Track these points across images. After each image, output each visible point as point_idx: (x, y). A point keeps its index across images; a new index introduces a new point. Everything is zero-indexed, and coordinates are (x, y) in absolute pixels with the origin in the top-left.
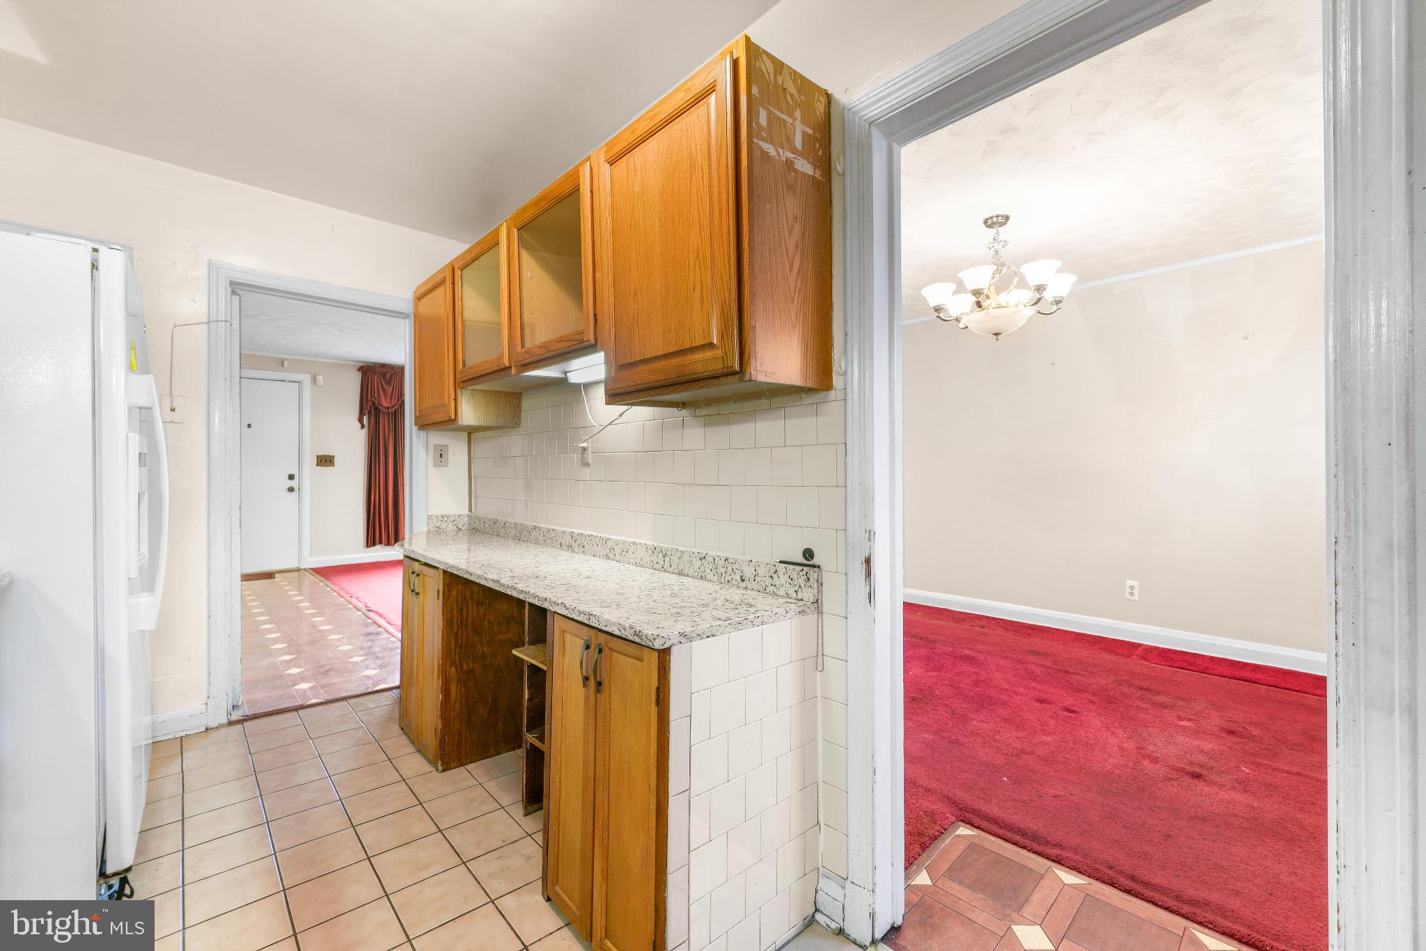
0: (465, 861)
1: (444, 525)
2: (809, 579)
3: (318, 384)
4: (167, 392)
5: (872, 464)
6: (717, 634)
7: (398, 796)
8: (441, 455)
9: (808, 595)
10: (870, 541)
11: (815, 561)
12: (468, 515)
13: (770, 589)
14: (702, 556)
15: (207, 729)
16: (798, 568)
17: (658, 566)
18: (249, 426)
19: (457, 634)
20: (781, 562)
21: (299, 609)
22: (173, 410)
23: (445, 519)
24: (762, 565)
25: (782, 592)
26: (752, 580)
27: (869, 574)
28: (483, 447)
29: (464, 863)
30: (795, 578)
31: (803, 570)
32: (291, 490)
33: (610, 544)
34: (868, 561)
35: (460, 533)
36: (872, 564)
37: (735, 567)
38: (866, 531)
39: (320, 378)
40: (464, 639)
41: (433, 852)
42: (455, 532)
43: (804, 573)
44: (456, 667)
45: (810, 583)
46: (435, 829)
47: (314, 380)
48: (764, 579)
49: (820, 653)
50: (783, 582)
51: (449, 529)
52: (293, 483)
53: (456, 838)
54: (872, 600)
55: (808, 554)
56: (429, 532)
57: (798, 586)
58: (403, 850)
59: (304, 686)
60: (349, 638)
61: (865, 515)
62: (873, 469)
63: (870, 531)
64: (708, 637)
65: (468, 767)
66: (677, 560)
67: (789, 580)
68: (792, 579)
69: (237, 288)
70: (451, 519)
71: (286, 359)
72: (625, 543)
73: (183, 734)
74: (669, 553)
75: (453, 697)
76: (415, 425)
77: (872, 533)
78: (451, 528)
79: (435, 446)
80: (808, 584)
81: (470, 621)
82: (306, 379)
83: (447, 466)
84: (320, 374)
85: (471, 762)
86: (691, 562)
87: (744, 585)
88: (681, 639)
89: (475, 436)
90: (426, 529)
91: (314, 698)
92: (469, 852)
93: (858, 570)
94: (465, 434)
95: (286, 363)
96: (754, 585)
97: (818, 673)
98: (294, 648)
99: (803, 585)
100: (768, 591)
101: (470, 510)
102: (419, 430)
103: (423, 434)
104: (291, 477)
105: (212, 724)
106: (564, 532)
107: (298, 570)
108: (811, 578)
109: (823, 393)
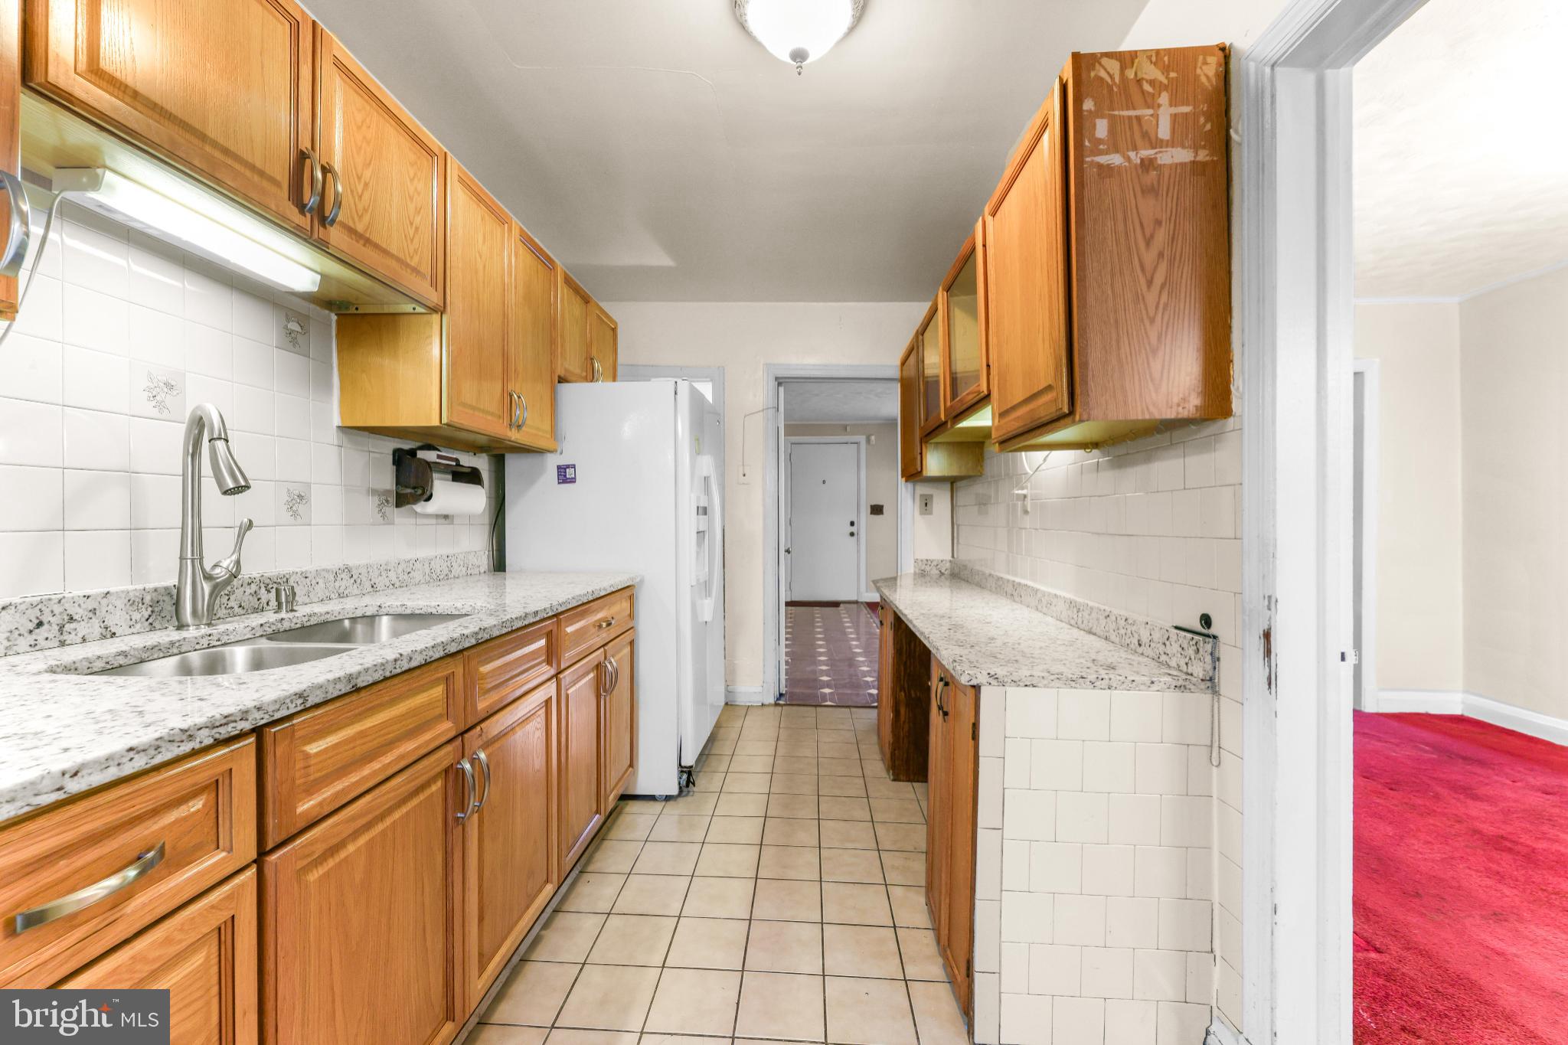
0: (880, 849)
1: (928, 568)
2: (1198, 649)
3: (871, 443)
4: (741, 463)
5: (1274, 511)
6: (1039, 685)
7: (856, 787)
8: (926, 504)
9: (1198, 670)
10: (1269, 609)
11: (1213, 631)
12: (950, 561)
13: (1163, 658)
14: (1107, 614)
15: (763, 705)
16: (1189, 635)
17: (1073, 622)
18: (824, 482)
19: (906, 662)
20: (1177, 628)
21: (845, 633)
22: (744, 475)
23: (929, 563)
24: (1157, 629)
25: (1173, 663)
26: (1147, 645)
27: (1268, 652)
28: (966, 496)
29: (879, 850)
30: (1186, 648)
31: (1193, 638)
32: (852, 534)
33: (1039, 595)
34: (1267, 635)
35: (943, 577)
36: (1272, 639)
37: (1134, 628)
38: (1264, 597)
39: (873, 438)
40: (912, 668)
41: (862, 833)
42: (938, 576)
43: (1194, 642)
44: (905, 691)
45: (1199, 656)
46: (869, 818)
47: (868, 441)
48: (1158, 645)
49: (1216, 745)
50: (1175, 651)
51: (932, 572)
52: (854, 529)
53: (881, 831)
54: (1273, 686)
55: (1206, 620)
56: (915, 574)
57: (1188, 658)
58: (842, 824)
59: (827, 691)
60: (870, 661)
61: (1264, 577)
62: (1274, 517)
63: (1270, 597)
64: (1026, 686)
65: (915, 784)
66: (1087, 617)
67: (1180, 649)
68: (1183, 649)
69: (780, 381)
70: (935, 563)
71: (849, 425)
72: (1049, 594)
73: (750, 704)
74: (1082, 608)
75: (902, 718)
76: (902, 477)
77: (1273, 600)
78: (935, 572)
79: (921, 495)
80: (1198, 656)
81: (917, 654)
82: (862, 439)
83: (931, 513)
84: (872, 435)
85: (918, 782)
86: (1098, 619)
87: (1140, 650)
88: (991, 680)
89: (958, 484)
90: (912, 571)
91: (830, 701)
92: (885, 844)
93: (1256, 645)
94: (949, 486)
95: (848, 428)
96: (1148, 651)
97: (1215, 769)
98: (831, 662)
99: (1193, 657)
100: (1161, 660)
101: (953, 556)
102: (906, 481)
103: (910, 485)
104: (852, 524)
105: (766, 702)
106: (1008, 581)
107: (856, 602)
108: (1201, 650)
109: (1220, 423)
